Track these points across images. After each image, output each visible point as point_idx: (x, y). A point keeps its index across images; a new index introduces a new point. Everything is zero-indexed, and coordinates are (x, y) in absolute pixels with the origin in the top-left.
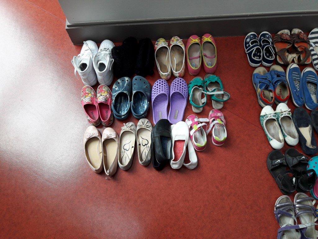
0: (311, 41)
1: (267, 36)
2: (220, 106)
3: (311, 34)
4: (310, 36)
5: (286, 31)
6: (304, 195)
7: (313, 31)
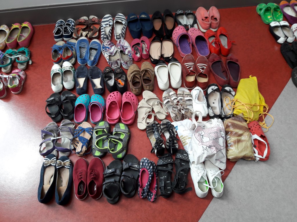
0: (102, 23)
1: (70, 21)
2: (23, 67)
3: (104, 19)
4: (103, 20)
5: (85, 18)
6: (68, 121)
7: (105, 17)
